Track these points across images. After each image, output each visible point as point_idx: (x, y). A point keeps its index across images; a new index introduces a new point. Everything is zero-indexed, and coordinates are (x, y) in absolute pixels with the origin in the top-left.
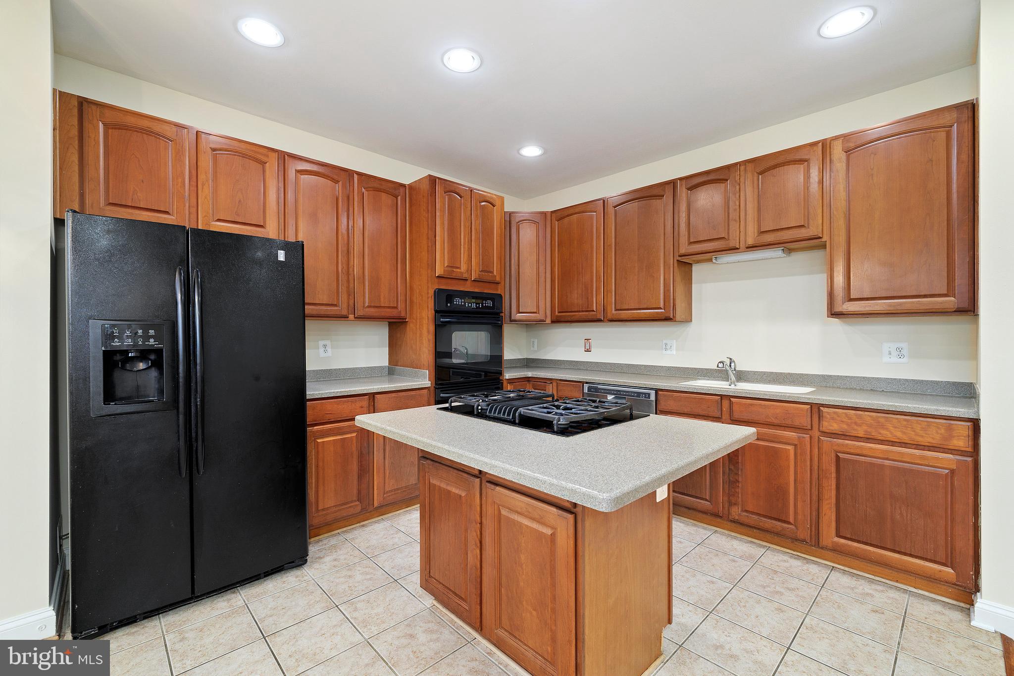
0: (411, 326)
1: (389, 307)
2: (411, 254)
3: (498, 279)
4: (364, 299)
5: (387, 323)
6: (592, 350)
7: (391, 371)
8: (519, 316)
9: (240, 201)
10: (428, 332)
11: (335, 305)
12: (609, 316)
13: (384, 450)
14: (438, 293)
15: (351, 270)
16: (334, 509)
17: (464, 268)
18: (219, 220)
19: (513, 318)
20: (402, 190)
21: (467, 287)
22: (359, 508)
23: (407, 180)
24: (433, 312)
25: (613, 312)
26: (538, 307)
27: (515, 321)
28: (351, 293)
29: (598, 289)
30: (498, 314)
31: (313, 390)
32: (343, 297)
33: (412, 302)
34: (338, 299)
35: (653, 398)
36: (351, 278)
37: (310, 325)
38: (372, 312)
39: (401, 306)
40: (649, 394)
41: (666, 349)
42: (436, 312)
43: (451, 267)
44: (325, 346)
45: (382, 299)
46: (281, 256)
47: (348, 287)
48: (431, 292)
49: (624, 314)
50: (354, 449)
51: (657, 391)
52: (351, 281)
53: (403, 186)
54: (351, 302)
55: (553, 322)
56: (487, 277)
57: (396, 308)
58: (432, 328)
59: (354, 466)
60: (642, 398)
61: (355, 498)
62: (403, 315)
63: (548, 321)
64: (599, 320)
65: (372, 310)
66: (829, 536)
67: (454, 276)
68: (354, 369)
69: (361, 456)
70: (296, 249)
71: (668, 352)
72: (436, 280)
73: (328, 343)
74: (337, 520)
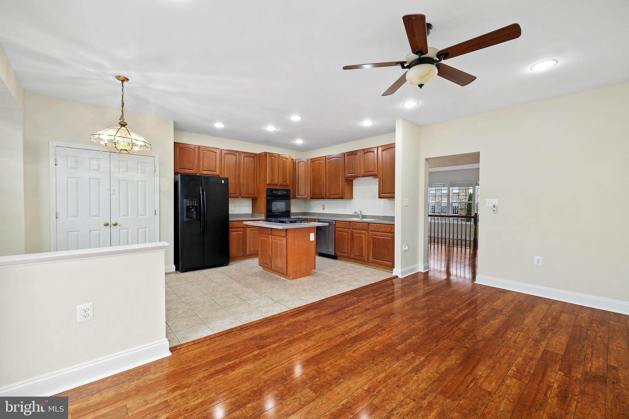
0: (259, 200)
1: (252, 194)
2: (259, 176)
3: (289, 184)
4: (244, 191)
5: (251, 199)
6: (325, 209)
7: (252, 215)
8: (298, 196)
9: (209, 165)
10: (264, 202)
11: (235, 194)
12: (327, 197)
13: (250, 238)
14: (267, 190)
15: (240, 182)
16: (236, 254)
17: (276, 181)
18: (204, 170)
19: (296, 197)
20: (256, 155)
21: (278, 187)
22: (243, 254)
23: (258, 152)
24: (266, 196)
25: (328, 195)
26: (305, 193)
27: (297, 198)
28: (240, 190)
29: (324, 187)
30: (289, 196)
31: (230, 219)
32: (238, 191)
33: (259, 192)
34: (236, 192)
35: (334, 223)
36: (240, 185)
37: (230, 199)
38: (247, 195)
39: (256, 194)
40: (333, 222)
41: (346, 208)
42: (267, 196)
43: (272, 181)
44: (231, 206)
45: (250, 192)
46: (223, 182)
47: (239, 188)
48: (265, 189)
49: (331, 196)
50: (241, 237)
51: (335, 221)
52: (240, 186)
53: (257, 154)
54: (240, 193)
55: (310, 199)
56: (284, 183)
57: (254, 194)
58: (265, 201)
59: (241, 242)
60: (331, 223)
61: (242, 251)
62: (256, 196)
63: (309, 198)
64: (324, 198)
65: (246, 195)
66: (371, 259)
67: (273, 184)
68: (241, 214)
69: (243, 239)
70: (227, 180)
71: (347, 209)
72: (267, 185)
73: (232, 205)
74: (236, 257)
